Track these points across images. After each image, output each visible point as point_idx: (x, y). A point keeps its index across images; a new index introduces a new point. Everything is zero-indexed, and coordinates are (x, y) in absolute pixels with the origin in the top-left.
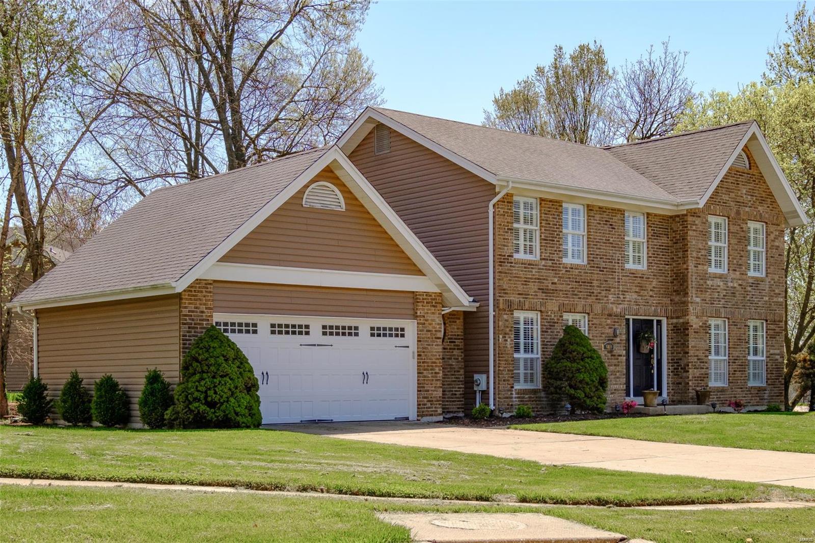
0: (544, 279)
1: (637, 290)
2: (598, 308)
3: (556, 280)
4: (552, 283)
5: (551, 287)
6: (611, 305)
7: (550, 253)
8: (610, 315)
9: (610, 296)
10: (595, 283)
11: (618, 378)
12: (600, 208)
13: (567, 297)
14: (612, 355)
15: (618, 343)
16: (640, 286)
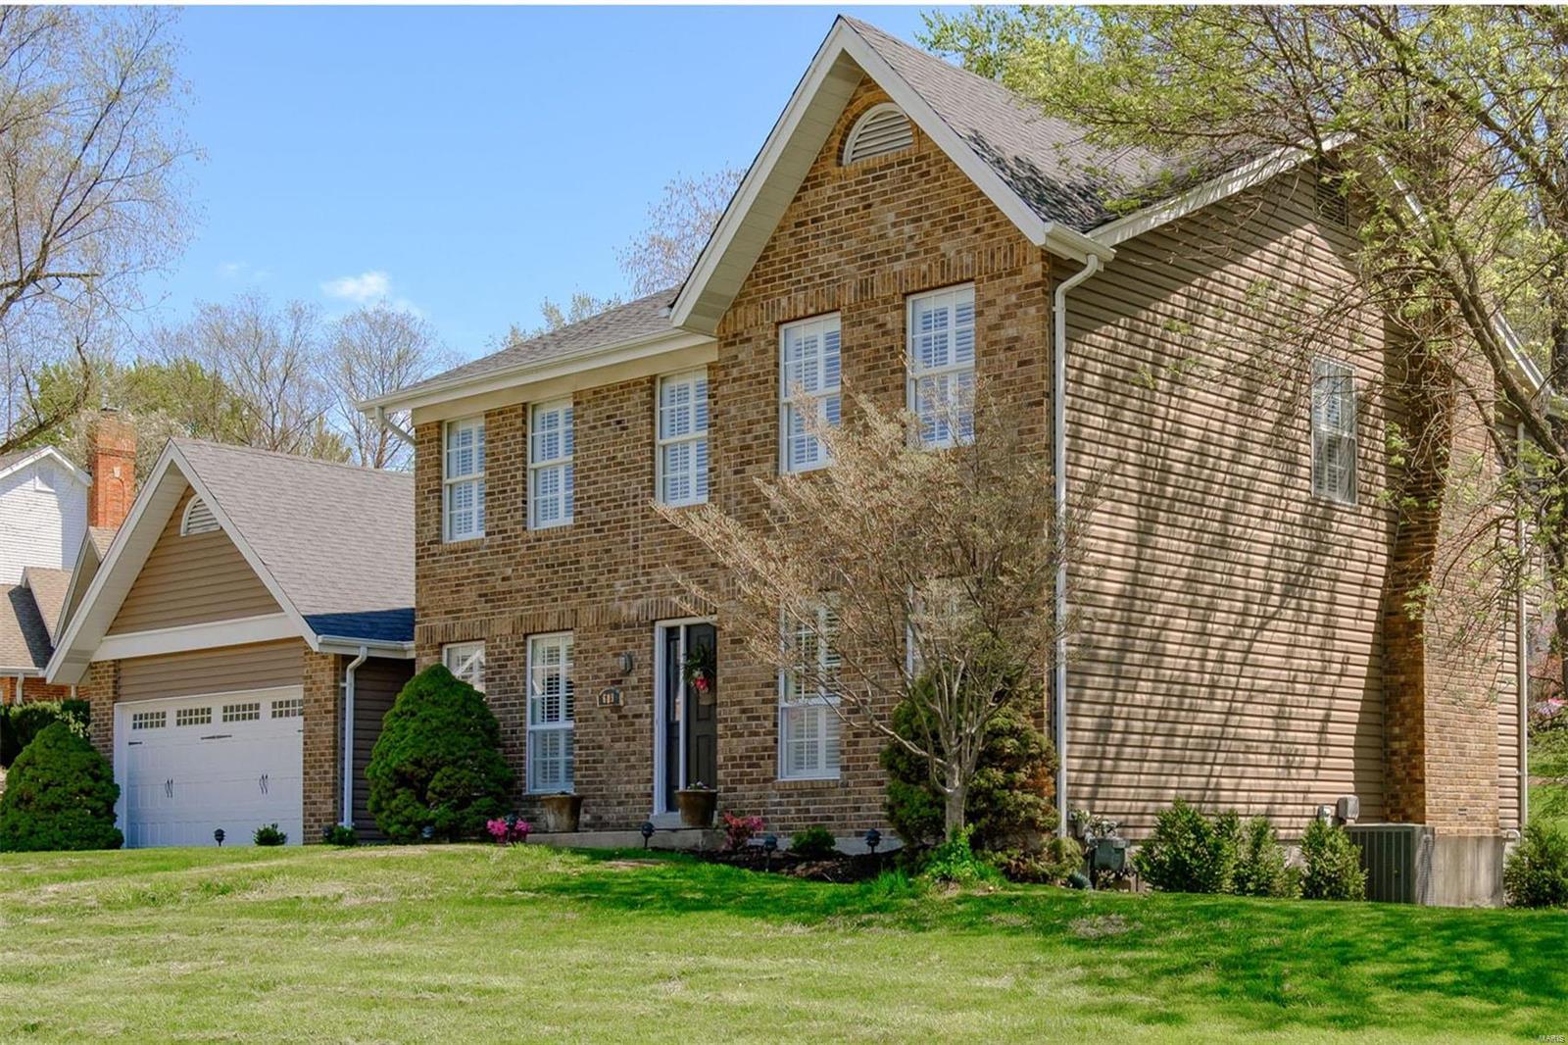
0: (488, 574)
1: (680, 558)
2: (588, 616)
3: (509, 571)
4: (504, 579)
5: (501, 586)
6: (617, 603)
7: (500, 519)
8: (616, 626)
9: (618, 584)
10: (586, 561)
11: (633, 767)
12: (595, 393)
13: (530, 603)
14: (620, 718)
15: (634, 688)
16: (685, 547)
